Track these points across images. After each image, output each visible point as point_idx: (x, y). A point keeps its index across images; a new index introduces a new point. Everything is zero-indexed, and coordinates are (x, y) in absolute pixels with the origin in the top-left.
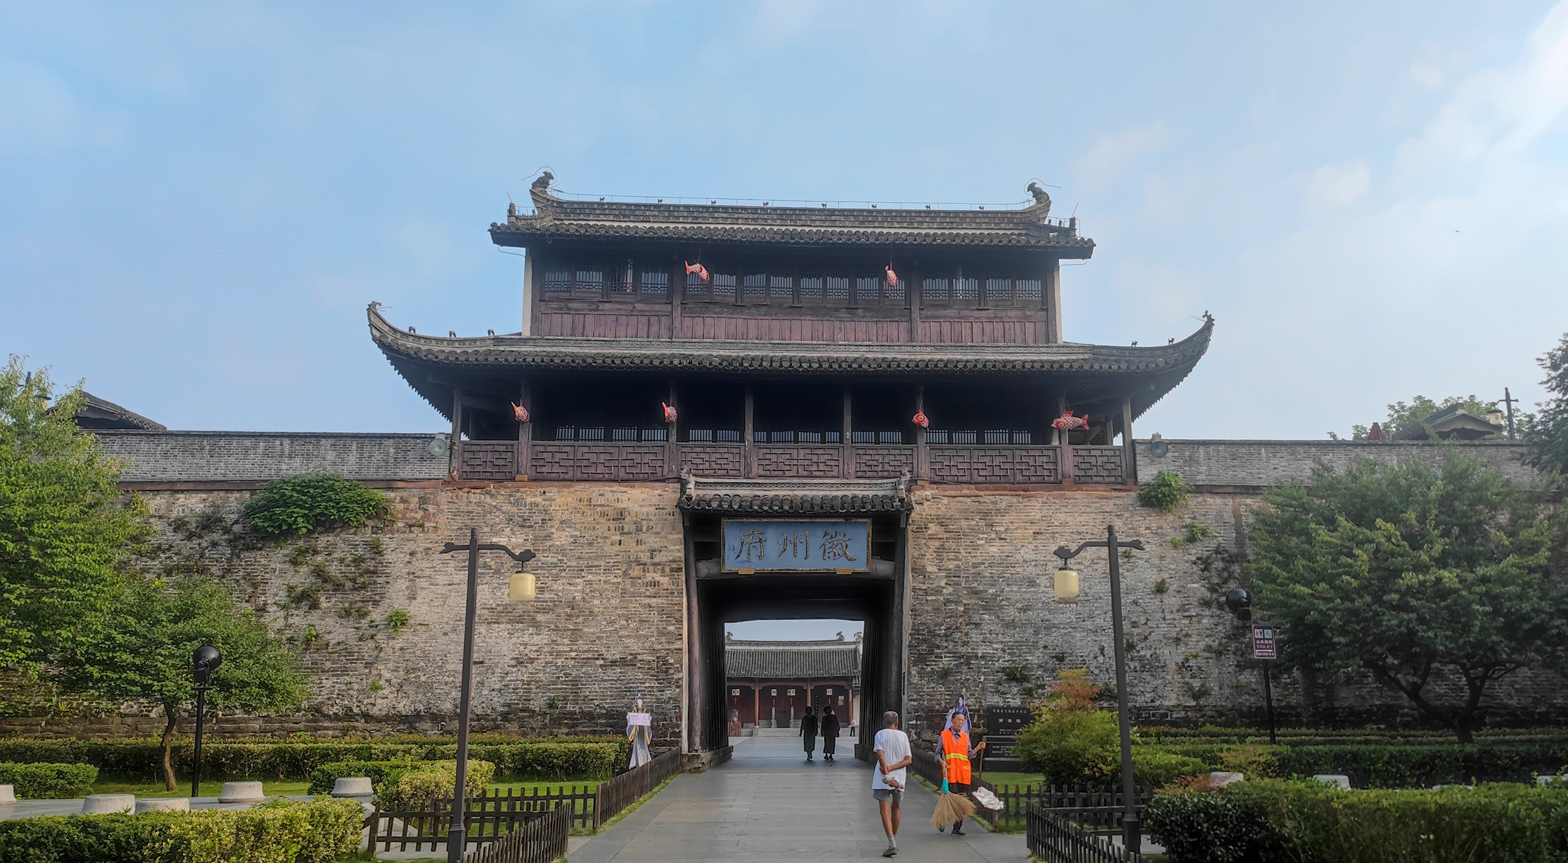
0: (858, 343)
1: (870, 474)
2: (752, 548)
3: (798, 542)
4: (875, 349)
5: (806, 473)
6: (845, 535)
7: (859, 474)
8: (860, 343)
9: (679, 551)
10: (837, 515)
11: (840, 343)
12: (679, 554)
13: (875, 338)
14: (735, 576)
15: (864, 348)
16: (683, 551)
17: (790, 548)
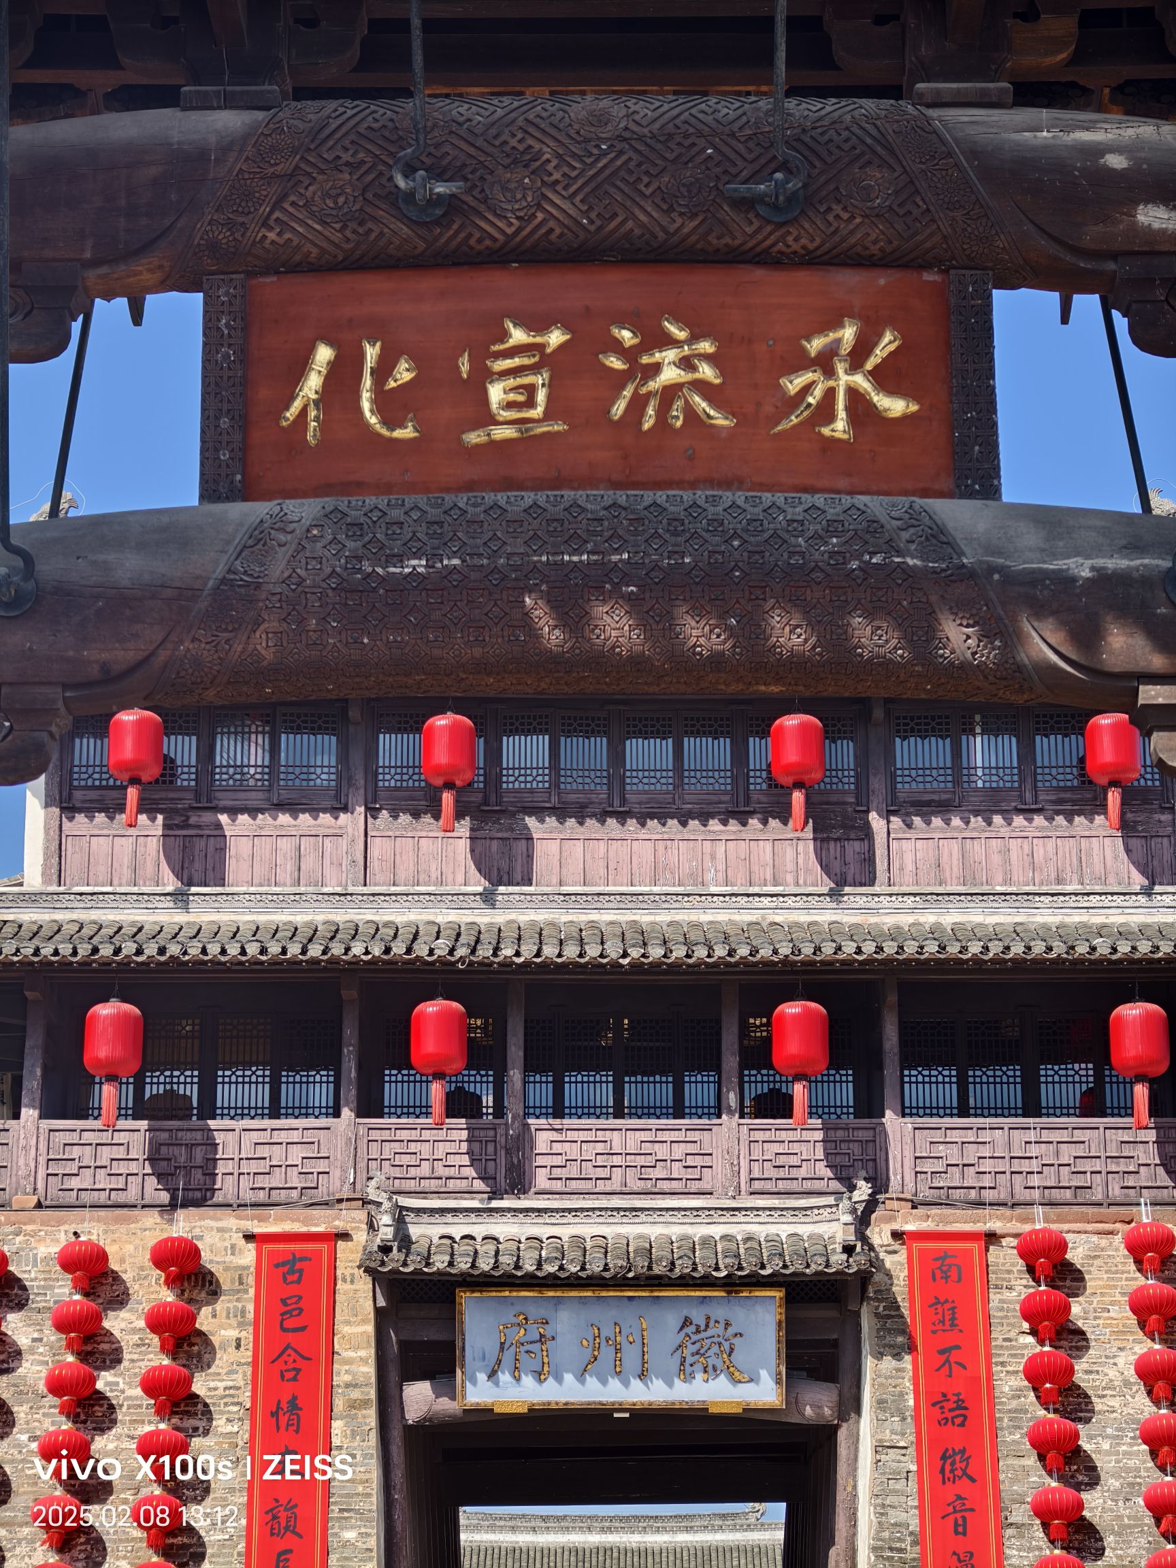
0: (751, 890)
1: (782, 1185)
2: (523, 1357)
3: (625, 1345)
4: (790, 901)
5: (641, 1184)
6: (727, 1325)
7: (757, 1185)
8: (756, 890)
9: (364, 1361)
10: (707, 1282)
11: (714, 889)
12: (365, 1369)
13: (790, 878)
14: (488, 1417)
15: (766, 901)
16: (372, 1361)
17: (607, 1353)
